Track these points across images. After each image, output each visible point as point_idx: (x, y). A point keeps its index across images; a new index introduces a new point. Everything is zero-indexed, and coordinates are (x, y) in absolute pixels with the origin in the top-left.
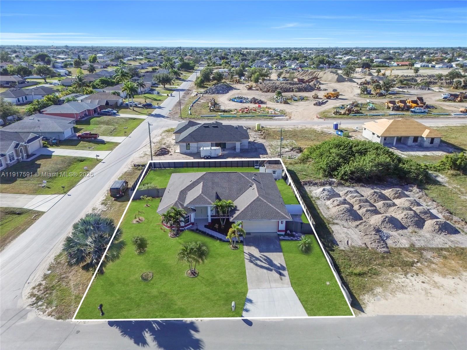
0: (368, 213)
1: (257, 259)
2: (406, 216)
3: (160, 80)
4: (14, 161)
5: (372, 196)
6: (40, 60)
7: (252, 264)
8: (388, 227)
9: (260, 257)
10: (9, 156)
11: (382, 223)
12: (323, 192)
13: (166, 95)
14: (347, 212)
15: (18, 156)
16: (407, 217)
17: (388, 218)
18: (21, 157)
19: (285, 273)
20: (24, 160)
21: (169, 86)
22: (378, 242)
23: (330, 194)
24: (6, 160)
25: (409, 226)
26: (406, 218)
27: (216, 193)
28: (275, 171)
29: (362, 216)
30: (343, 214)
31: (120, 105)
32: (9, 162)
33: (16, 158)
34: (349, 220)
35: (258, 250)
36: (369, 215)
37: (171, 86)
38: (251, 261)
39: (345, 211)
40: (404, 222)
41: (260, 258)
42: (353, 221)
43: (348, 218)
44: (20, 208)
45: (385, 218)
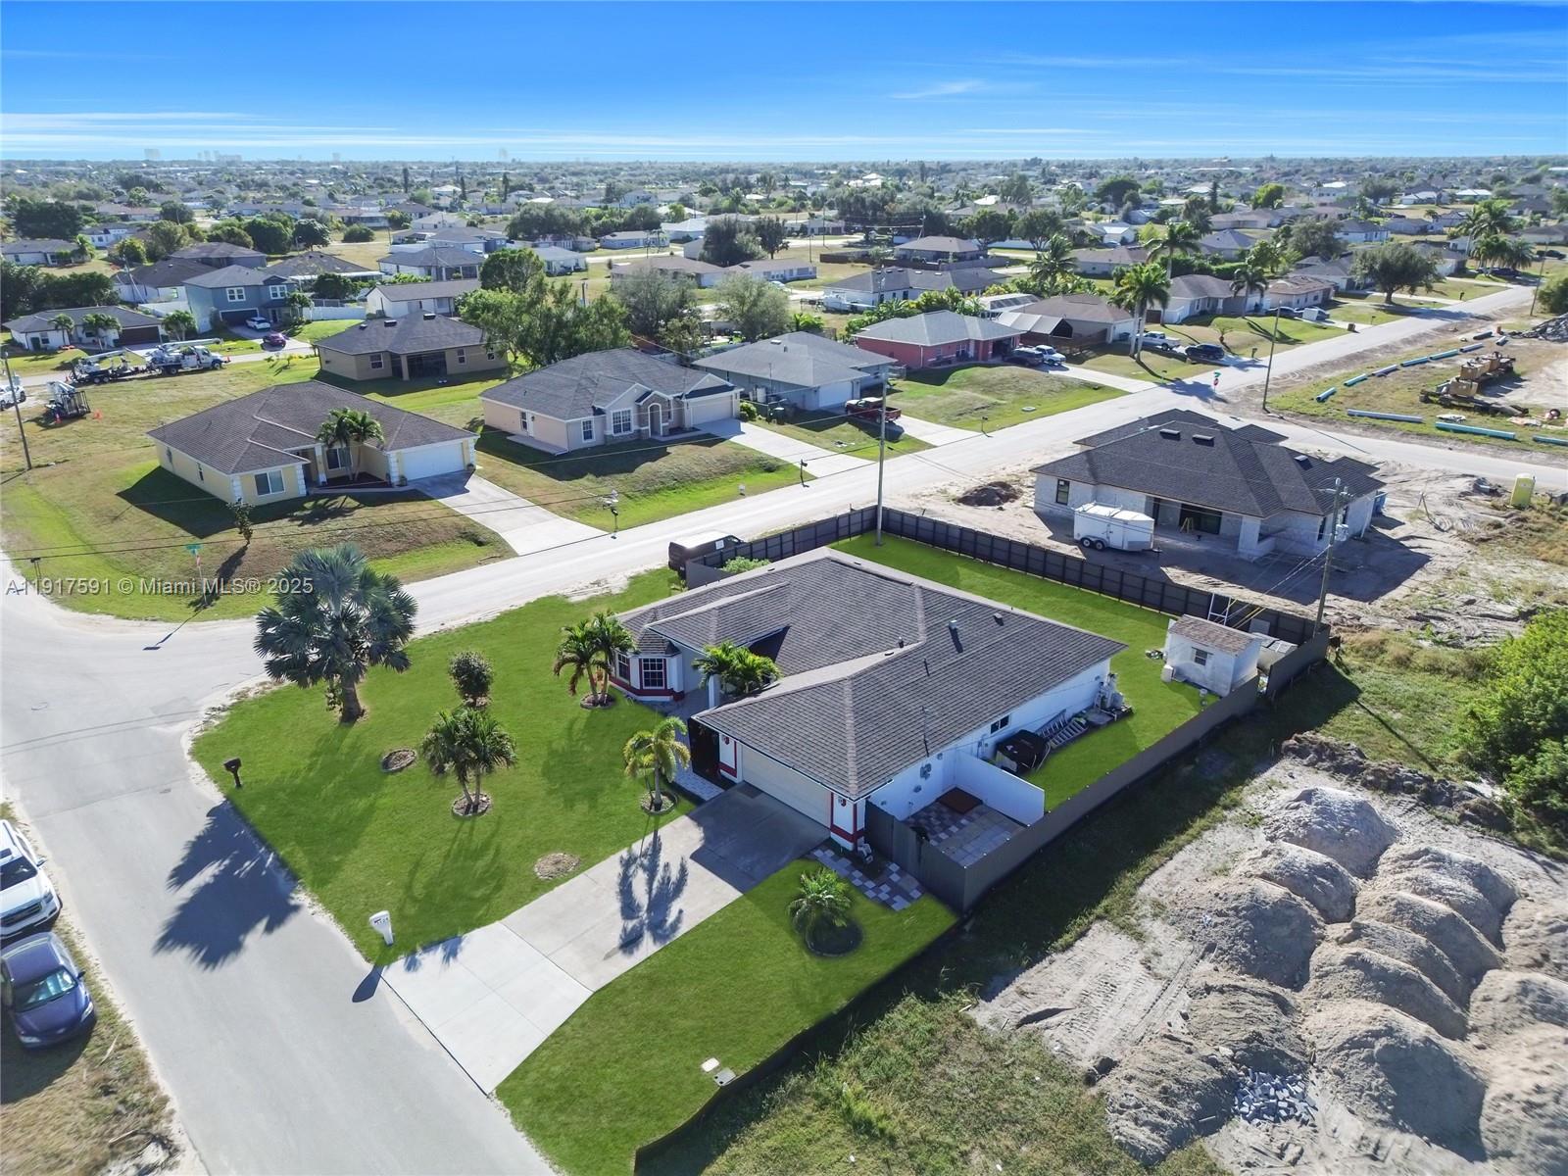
0: (1351, 973)
1: (651, 871)
2: (1536, 1099)
3: (1371, 268)
4: (629, 433)
5: (1544, 930)
6: (1111, 197)
7: (619, 870)
8: (1357, 1080)
9: (667, 866)
10: (616, 418)
11: (1341, 1048)
12: (1296, 804)
13: (1346, 326)
14: (1245, 917)
15: (641, 421)
16: (1540, 1106)
17: (1392, 1042)
18: (649, 427)
19: (648, 947)
20: (657, 438)
21: (1408, 297)
22: (1165, 1090)
23: (1320, 824)
24: (604, 426)
25: (1508, 1155)
26: (1529, 1107)
27: (786, 629)
28: (1205, 654)
29: (1313, 974)
30: (1220, 914)
31: (1114, 341)
32: (610, 432)
33: (634, 427)
34: (1225, 952)
35: (698, 847)
36: (1347, 985)
37: (1414, 297)
38: (627, 864)
39: (1235, 909)
40: (1500, 1117)
41: (660, 869)
42: (1232, 968)
43: (1224, 944)
44: (494, 533)
45: (1377, 1035)
